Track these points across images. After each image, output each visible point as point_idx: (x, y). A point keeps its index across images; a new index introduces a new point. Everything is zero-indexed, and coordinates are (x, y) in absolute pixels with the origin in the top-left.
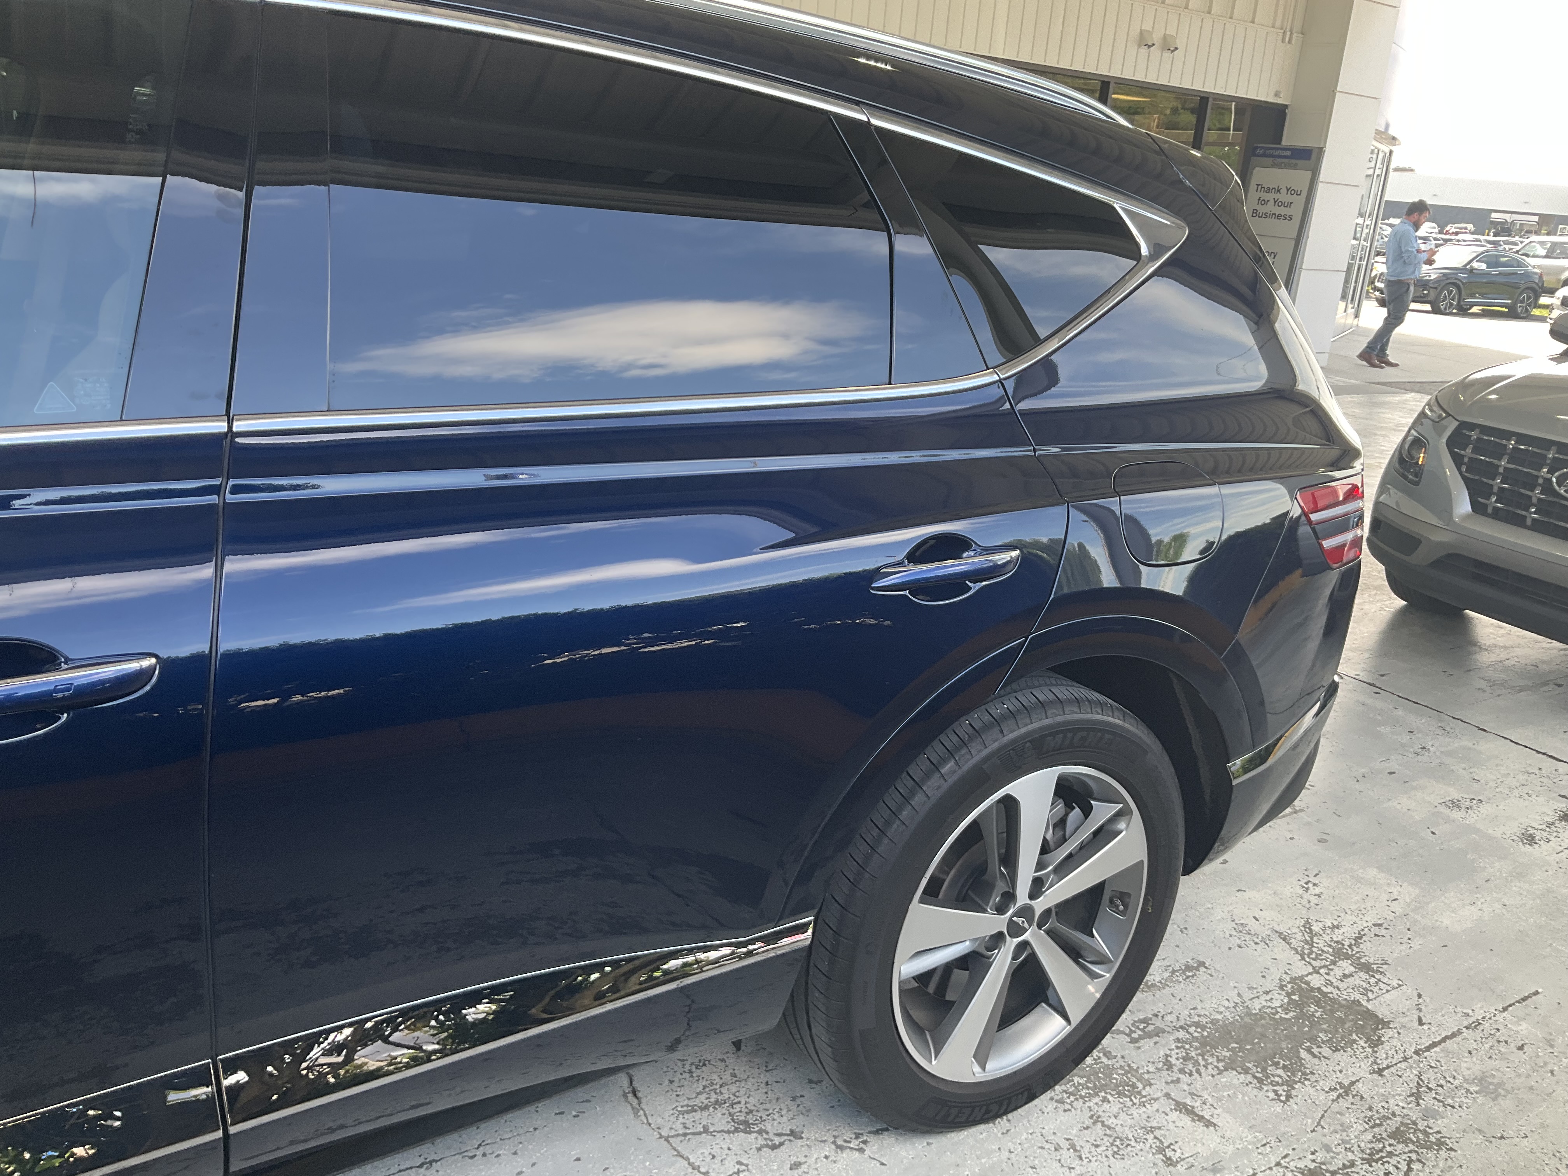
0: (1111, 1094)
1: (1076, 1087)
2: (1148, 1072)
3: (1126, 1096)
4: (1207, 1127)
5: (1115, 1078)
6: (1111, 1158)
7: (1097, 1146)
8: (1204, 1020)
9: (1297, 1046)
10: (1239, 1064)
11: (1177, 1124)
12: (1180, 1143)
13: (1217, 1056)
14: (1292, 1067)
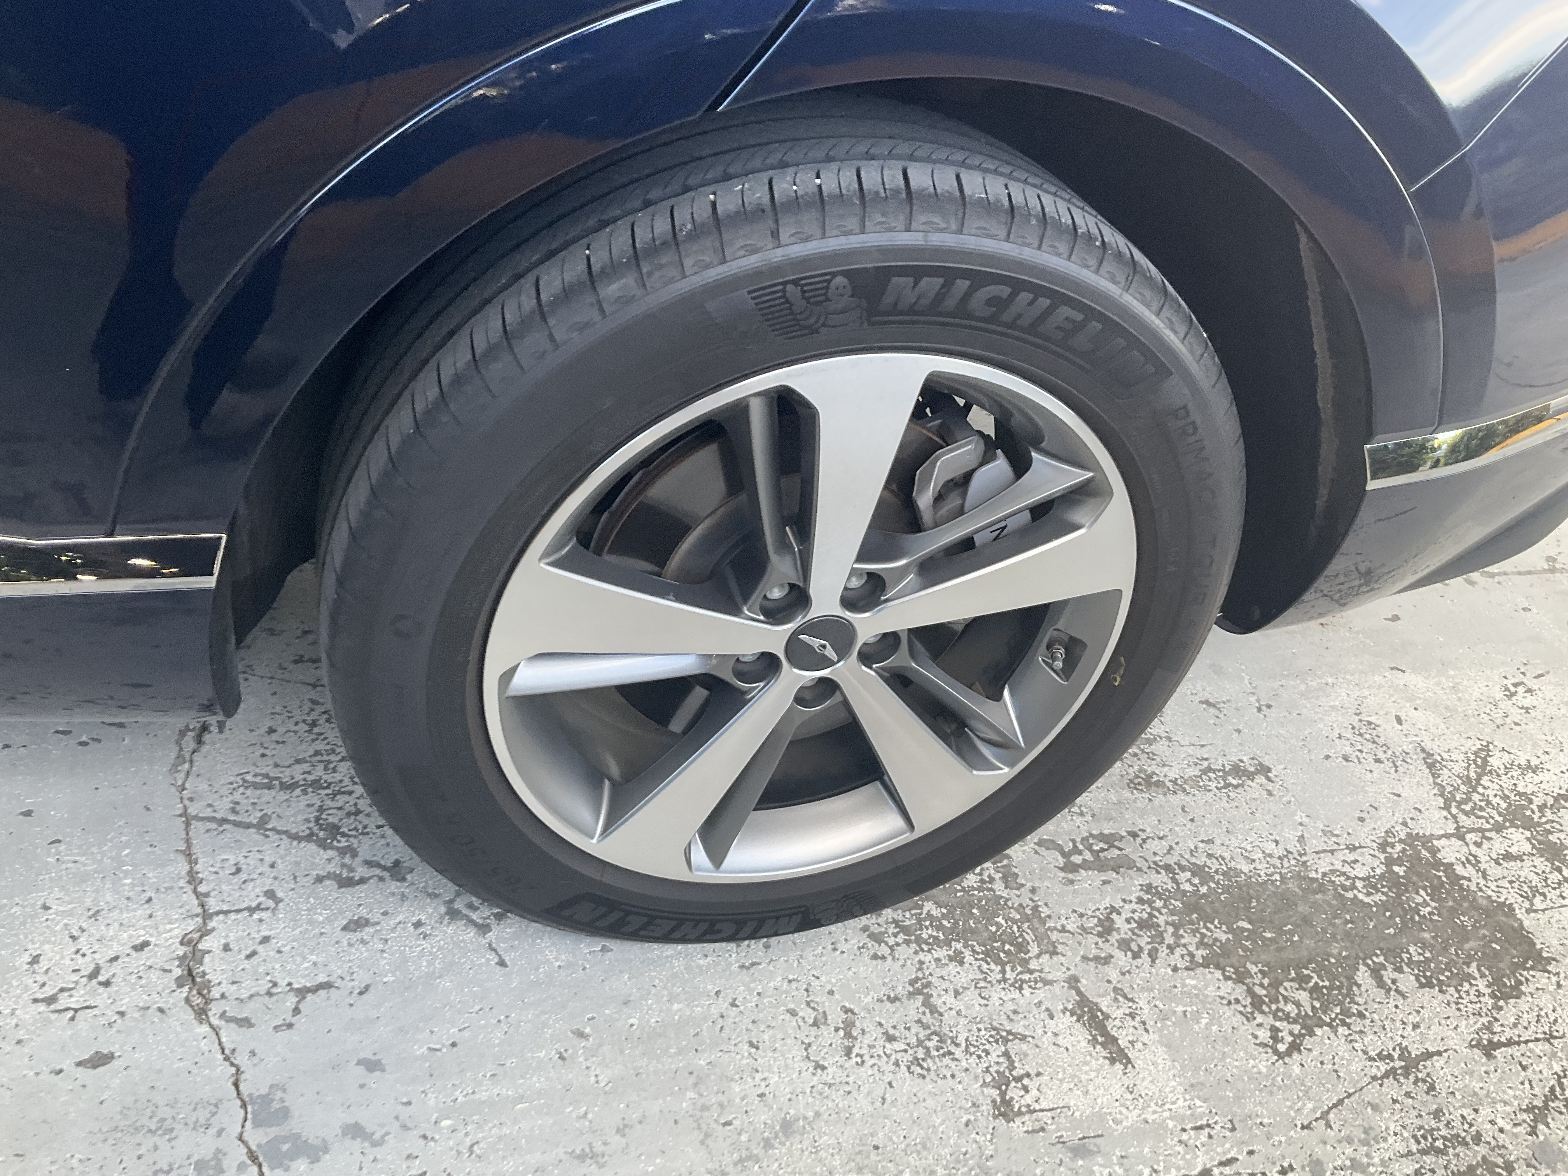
0: (974, 951)
1: (919, 921)
2: (1063, 930)
3: (998, 961)
4: (1113, 1061)
5: (998, 925)
6: (904, 1068)
7: (891, 1039)
8: (1214, 865)
9: (1357, 957)
10: (1234, 960)
11: (1060, 1040)
12: (1045, 1078)
13: (1203, 936)
14: (1328, 994)
